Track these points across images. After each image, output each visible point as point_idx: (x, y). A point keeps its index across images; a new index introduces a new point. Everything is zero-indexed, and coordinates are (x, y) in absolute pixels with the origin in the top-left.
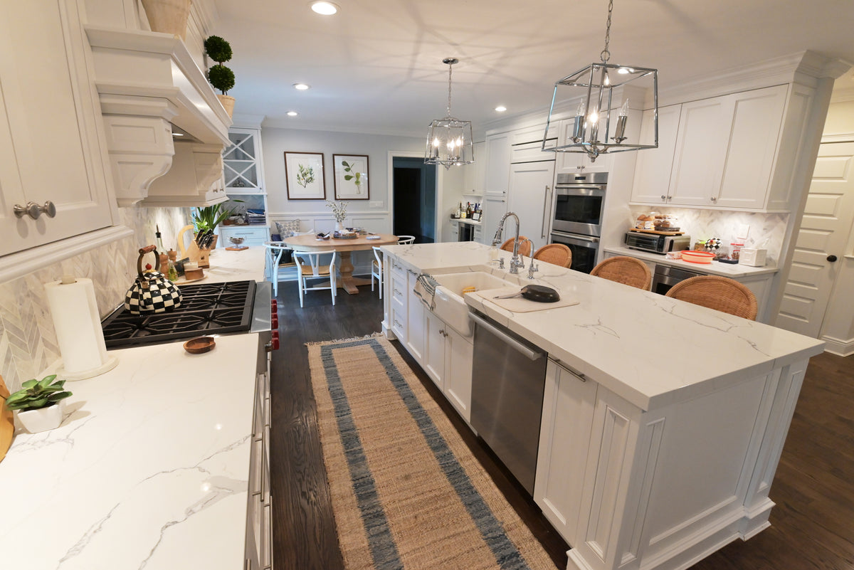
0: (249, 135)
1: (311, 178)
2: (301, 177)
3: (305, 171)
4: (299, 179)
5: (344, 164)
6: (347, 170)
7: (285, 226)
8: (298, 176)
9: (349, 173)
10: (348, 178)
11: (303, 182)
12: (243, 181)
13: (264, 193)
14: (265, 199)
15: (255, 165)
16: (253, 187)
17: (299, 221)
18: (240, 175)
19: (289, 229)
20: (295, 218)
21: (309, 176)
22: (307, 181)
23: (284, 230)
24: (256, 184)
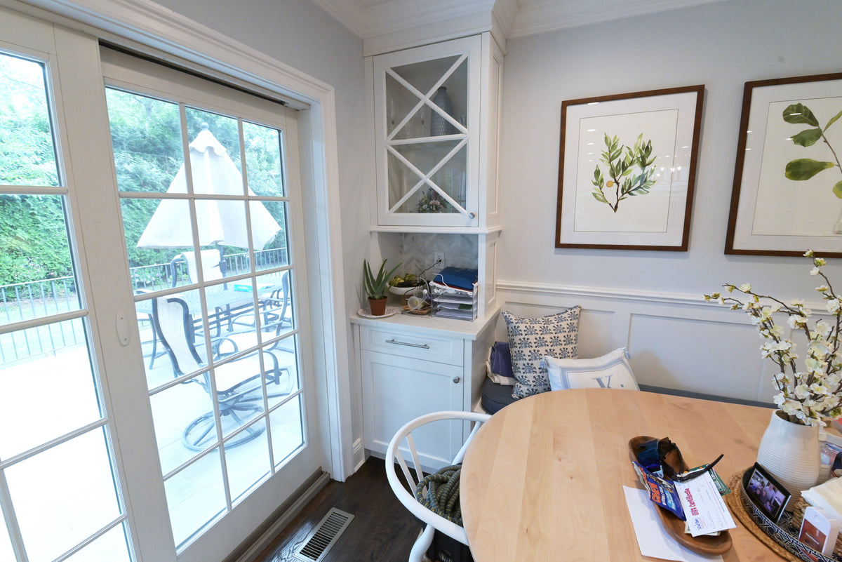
0: (459, 57)
1: (643, 179)
2: (607, 176)
3: (622, 157)
4: (599, 183)
5: (798, 114)
6: (801, 140)
7: (530, 331)
8: (597, 173)
9: (813, 153)
10: (799, 170)
11: (610, 193)
12: (437, 195)
13: (480, 228)
14: (482, 248)
15: (465, 146)
16: (456, 211)
17: (577, 314)
18: (426, 179)
19: (541, 342)
20: (569, 303)
21: (636, 171)
22: (627, 190)
23: (526, 343)
24: (462, 201)
